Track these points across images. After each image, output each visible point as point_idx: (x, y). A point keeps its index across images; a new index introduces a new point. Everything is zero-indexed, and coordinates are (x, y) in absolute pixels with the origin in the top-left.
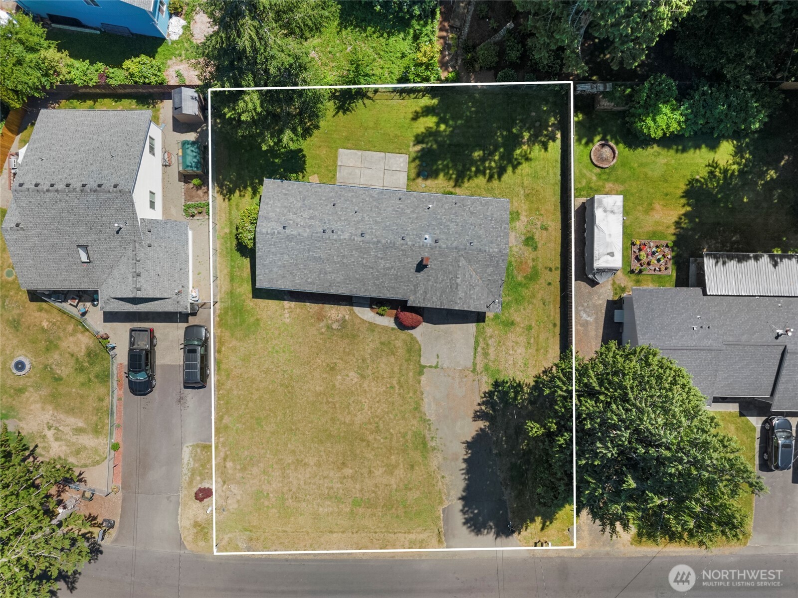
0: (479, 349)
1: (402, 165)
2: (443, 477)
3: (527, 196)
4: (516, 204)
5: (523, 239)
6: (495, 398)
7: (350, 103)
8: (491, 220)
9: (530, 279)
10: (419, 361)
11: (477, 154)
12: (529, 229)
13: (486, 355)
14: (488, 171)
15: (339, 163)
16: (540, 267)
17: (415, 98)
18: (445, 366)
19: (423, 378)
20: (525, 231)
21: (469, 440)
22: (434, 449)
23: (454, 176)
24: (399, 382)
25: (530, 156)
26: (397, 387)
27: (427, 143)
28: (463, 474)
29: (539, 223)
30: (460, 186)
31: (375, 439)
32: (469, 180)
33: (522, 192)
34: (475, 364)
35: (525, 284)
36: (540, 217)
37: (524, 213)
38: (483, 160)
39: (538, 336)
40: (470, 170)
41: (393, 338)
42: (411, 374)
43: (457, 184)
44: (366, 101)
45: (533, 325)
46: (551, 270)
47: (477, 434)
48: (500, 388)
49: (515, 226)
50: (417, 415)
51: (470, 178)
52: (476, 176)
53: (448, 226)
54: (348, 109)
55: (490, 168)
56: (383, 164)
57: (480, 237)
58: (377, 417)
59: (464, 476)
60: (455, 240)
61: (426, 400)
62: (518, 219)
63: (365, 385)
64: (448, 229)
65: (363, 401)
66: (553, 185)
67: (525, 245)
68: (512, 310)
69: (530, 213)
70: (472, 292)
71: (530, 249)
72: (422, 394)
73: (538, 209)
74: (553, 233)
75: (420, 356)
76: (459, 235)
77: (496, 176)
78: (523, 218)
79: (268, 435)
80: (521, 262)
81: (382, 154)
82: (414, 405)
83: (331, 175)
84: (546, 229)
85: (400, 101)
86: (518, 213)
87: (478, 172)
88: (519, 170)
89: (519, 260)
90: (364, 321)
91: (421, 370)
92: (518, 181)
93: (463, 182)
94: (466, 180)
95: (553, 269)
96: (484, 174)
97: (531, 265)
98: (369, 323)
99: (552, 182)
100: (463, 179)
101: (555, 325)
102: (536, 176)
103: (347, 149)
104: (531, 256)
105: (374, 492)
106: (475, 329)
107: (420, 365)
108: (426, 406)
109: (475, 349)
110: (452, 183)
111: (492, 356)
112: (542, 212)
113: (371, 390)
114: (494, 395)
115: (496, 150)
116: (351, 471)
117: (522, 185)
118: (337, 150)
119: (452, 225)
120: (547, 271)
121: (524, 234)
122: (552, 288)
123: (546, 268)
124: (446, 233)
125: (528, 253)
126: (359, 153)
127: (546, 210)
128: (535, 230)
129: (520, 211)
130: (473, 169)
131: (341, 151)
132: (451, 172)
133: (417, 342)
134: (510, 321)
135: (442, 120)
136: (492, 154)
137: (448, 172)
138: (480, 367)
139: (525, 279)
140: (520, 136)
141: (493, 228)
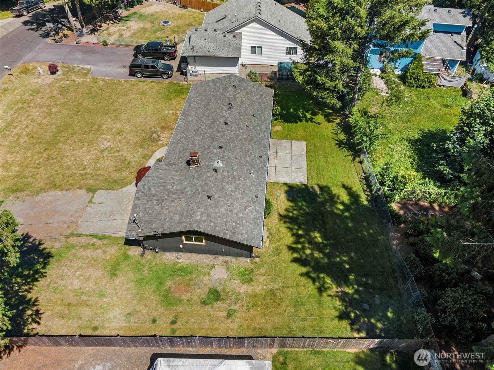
0: (95, 240)
1: (297, 180)
3: (272, 293)
4: (261, 279)
5: (218, 289)
7: (346, 148)
8: (236, 223)
9: (165, 296)
10: (101, 189)
11: (317, 237)
12: (229, 295)
13: (86, 247)
14: (300, 246)
15: (293, 142)
16: (180, 308)
17: (363, 189)
18: (88, 209)
19: (83, 192)
20: (227, 289)
23: (291, 214)
24: (86, 174)
25: (325, 294)
26: (82, 172)
27: (322, 194)
29: (237, 307)
30: (280, 220)
31: (42, 157)
32: (288, 228)
33: (276, 286)
34: (79, 235)
35: (160, 291)
36: (245, 309)
37: (250, 289)
38: (311, 242)
39: (87, 305)
40: (300, 228)
41: (132, 170)
42: (92, 182)
43: (282, 217)
44: (350, 158)
45: (105, 299)
46: (173, 322)
49: (234, 279)
50: (48, 186)
51: (291, 229)
52: (293, 235)
53: (231, 184)
54: (340, 146)
55: (303, 248)
56: (296, 167)
57: (216, 207)
58: (62, 159)
60: (215, 185)
61: (60, 193)
62: (243, 282)
63: (95, 152)
64: (228, 183)
65: (81, 151)
66: (288, 327)
67: (210, 290)
68: (131, 275)
69: (250, 296)
70: (155, 202)
71: (204, 296)
72: (67, 190)
73: (255, 305)
74: (223, 326)
75: (107, 190)
76: (220, 190)
77: (296, 255)
78: (244, 288)
80: (188, 285)
81: (305, 166)
82: (58, 183)
83: (283, 136)
84: (229, 316)
85: (358, 179)
86: (250, 281)
87: (298, 236)
88: (304, 281)
89: (192, 283)
90: (154, 152)
91: (92, 190)
92: (290, 282)
93: (285, 222)
94: (288, 225)
95: (173, 326)
96: (296, 242)
97: (184, 297)
98: (151, 155)
99: (293, 325)
100: (290, 223)
102: (297, 304)
103: (306, 146)
104: (196, 297)
106: (118, 235)
107: (97, 190)
108: (53, 193)
109: (96, 236)
110: (283, 213)
111: (82, 253)
112: (251, 311)
113: (88, 155)
115: (325, 255)
116: (22, 141)
117: (285, 286)
118: (305, 139)
119: (232, 187)
120: (172, 318)
121: (224, 289)
122: (148, 325)
123: (176, 316)
124: (223, 180)
125: (199, 293)
126: (304, 153)
127: (254, 317)
128: (228, 302)
129: (253, 284)
130: (301, 232)
131: (304, 143)
132: (295, 212)
133: (122, 188)
134: (118, 272)
135: (347, 207)
136: (320, 250)
137: (295, 210)
138: (74, 240)
139: (166, 290)
140: (347, 282)
141: (227, 222)
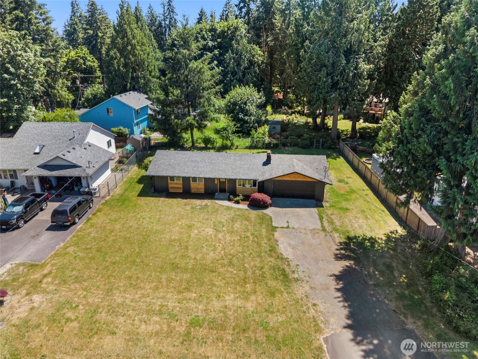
0: (324, 220)
2: (314, 305)
6: (352, 246)
9: (351, 193)
10: (271, 224)
12: (339, 178)
13: (332, 223)
18: (295, 227)
19: (276, 234)
21: (337, 273)
22: (297, 280)
24: (253, 234)
26: (251, 237)
28: (340, 302)
29: (344, 176)
31: (228, 271)
34: (323, 227)
35: (348, 194)
39: (373, 215)
42: (264, 230)
45: (365, 210)
46: (363, 190)
47: (343, 270)
48: (354, 240)
50: (273, 254)
58: (231, 255)
59: (342, 304)
61: (281, 246)
63: (220, 236)
68: (344, 204)
69: (337, 174)
72: (277, 241)
75: (272, 222)
79: (108, 264)
80: (340, 188)
82: (269, 248)
89: (338, 187)
90: (222, 206)
91: (273, 229)
95: (365, 190)
97: (348, 188)
98: (227, 206)
101: (383, 211)
104: (346, 186)
105: (223, 312)
106: (316, 211)
107: (273, 227)
108: (282, 249)
109: (321, 220)
111: (337, 224)
112: (345, 173)
114: (350, 245)
116: (194, 295)
122: (369, 197)
123: (360, 190)
125: (343, 185)
127: (347, 173)
128: (343, 178)
134: (345, 208)
138: (328, 229)
